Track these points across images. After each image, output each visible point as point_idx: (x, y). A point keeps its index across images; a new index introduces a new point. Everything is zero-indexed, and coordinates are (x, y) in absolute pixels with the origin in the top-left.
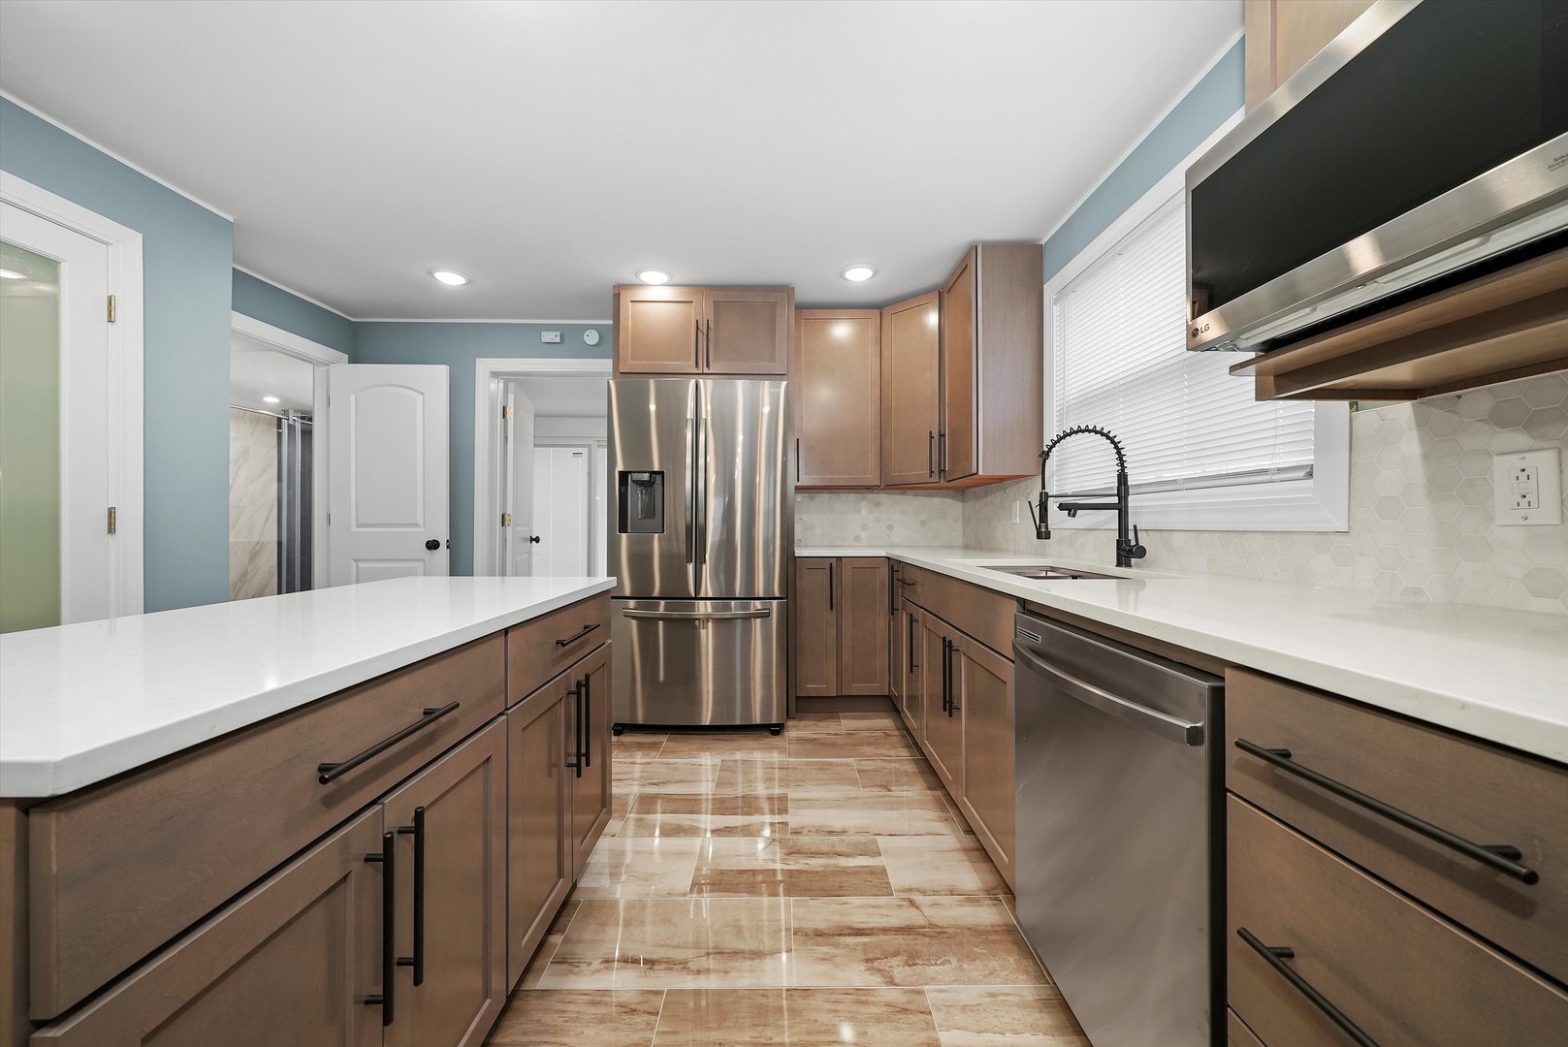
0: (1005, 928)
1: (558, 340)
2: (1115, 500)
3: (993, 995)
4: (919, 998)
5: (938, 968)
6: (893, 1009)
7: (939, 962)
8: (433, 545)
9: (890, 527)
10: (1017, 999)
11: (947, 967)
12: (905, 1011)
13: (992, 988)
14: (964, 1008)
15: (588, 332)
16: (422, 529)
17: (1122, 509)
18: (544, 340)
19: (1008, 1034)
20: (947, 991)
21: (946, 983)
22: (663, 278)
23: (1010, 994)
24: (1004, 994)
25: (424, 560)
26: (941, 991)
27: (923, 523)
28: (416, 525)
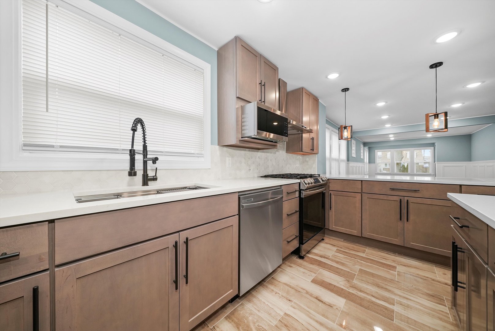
0: (228, 319)
3: (259, 311)
4: (278, 325)
5: (264, 327)
6: (289, 328)
7: (261, 328)
10: (254, 306)
11: (260, 325)
12: (286, 326)
13: (257, 312)
14: (270, 314)
19: (267, 304)
20: (269, 320)
21: (267, 322)
23: (255, 308)
24: (256, 309)
26: (270, 321)
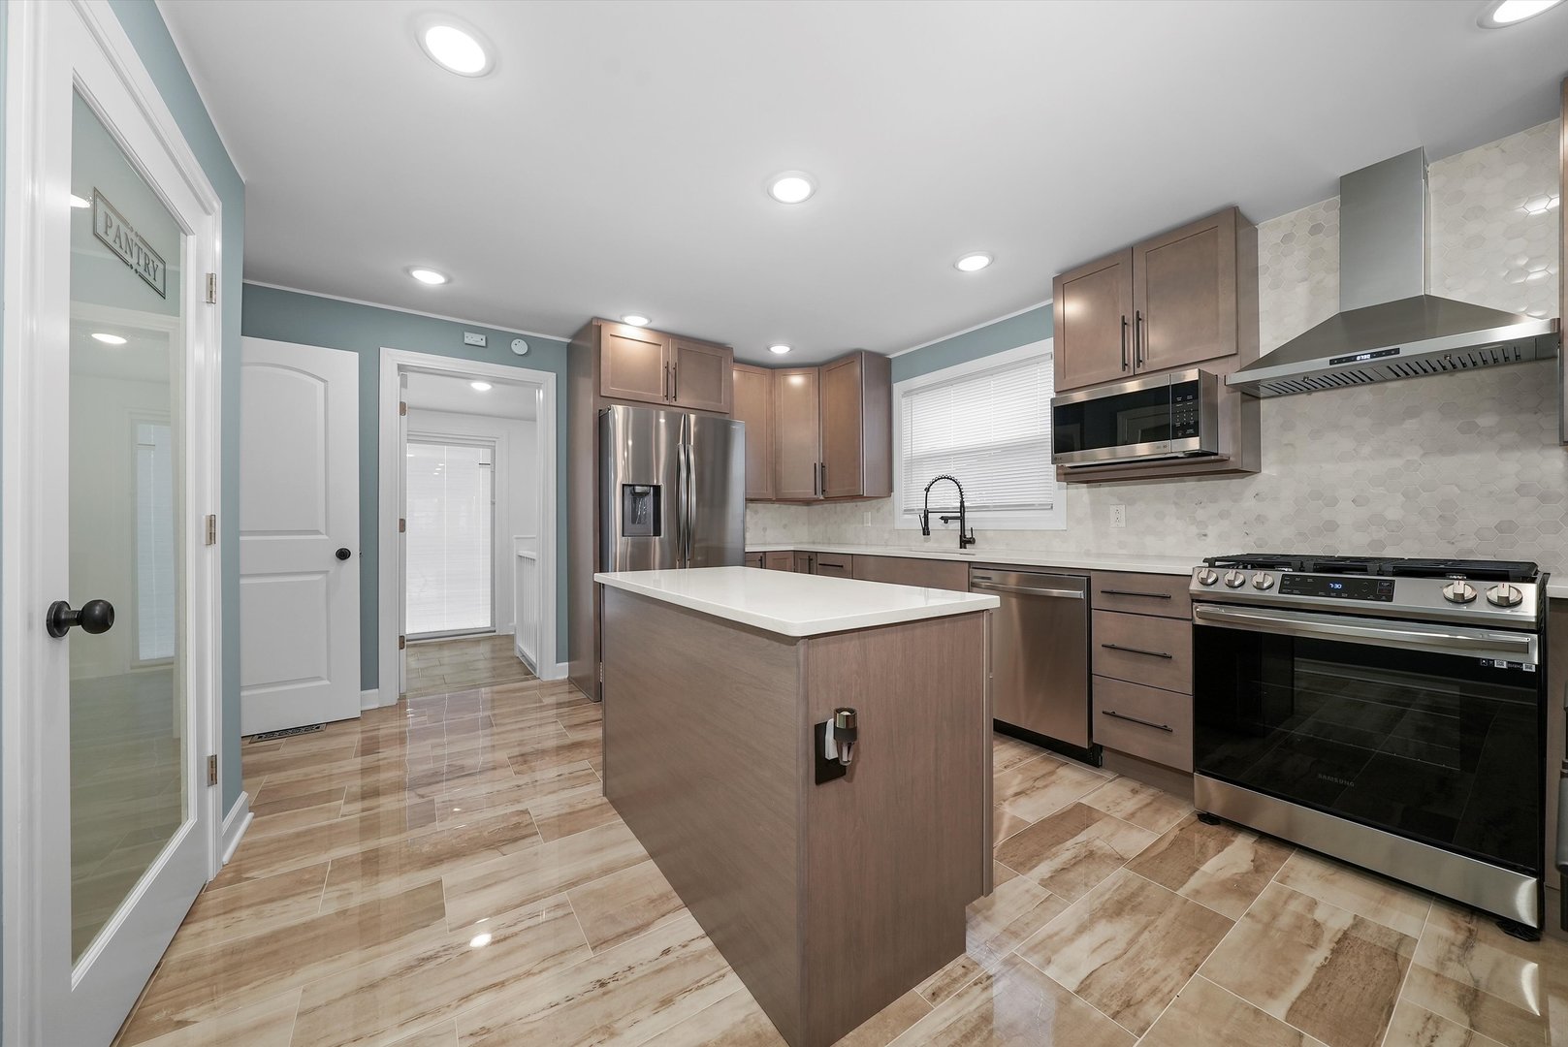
1: (483, 343)
2: (959, 514)
8: (343, 555)
9: (765, 529)
15: (516, 341)
16: (325, 537)
17: (962, 519)
18: (467, 341)
22: (643, 321)
25: (327, 572)
27: (785, 526)
28: (317, 532)
